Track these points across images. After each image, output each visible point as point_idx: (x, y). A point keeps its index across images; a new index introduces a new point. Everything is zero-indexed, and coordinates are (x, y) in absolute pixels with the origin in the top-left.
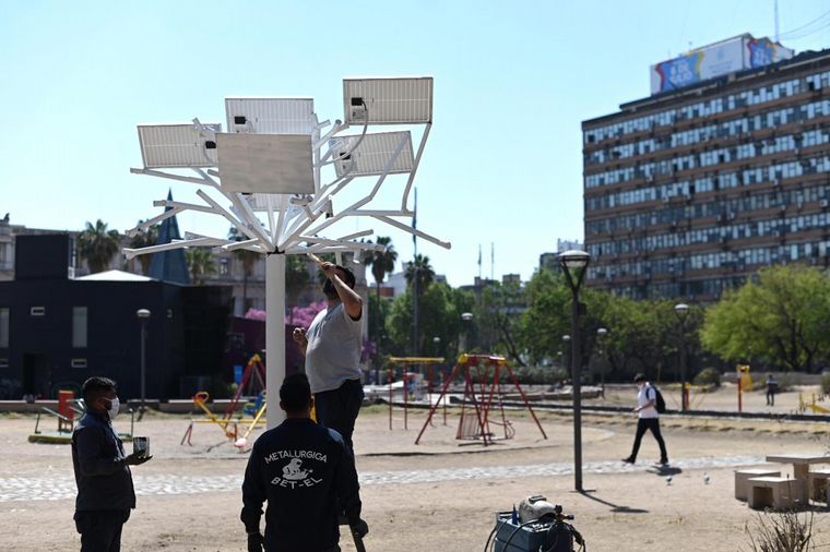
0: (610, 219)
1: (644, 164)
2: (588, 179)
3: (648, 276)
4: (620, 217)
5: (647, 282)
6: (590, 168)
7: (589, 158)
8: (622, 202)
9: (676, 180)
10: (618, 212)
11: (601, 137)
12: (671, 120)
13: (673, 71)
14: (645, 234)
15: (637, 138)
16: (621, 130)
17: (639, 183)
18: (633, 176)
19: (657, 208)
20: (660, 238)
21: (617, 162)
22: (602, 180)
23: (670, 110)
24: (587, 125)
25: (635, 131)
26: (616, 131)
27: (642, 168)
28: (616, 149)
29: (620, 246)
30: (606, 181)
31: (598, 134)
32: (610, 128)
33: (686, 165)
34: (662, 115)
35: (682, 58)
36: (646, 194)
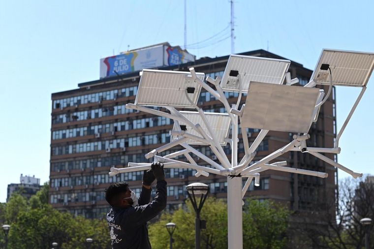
0: (69, 162)
1: (94, 125)
2: (54, 133)
3: (94, 202)
4: (76, 161)
5: (93, 206)
6: (56, 125)
7: (56, 118)
8: (77, 150)
9: (116, 137)
10: (75, 158)
11: (65, 105)
12: (114, 97)
13: (116, 64)
14: (93, 173)
15: (90, 107)
16: (79, 101)
17: (90, 138)
18: (86, 133)
19: (102, 156)
20: (103, 176)
21: (75, 123)
22: (64, 135)
23: (114, 90)
24: (55, 96)
25: (89, 102)
26: (76, 101)
27: (92, 128)
28: (75, 114)
29: (75, 180)
30: (67, 136)
31: (63, 103)
32: (72, 99)
33: (123, 127)
34: (108, 93)
35: (122, 55)
36: (95, 146)
